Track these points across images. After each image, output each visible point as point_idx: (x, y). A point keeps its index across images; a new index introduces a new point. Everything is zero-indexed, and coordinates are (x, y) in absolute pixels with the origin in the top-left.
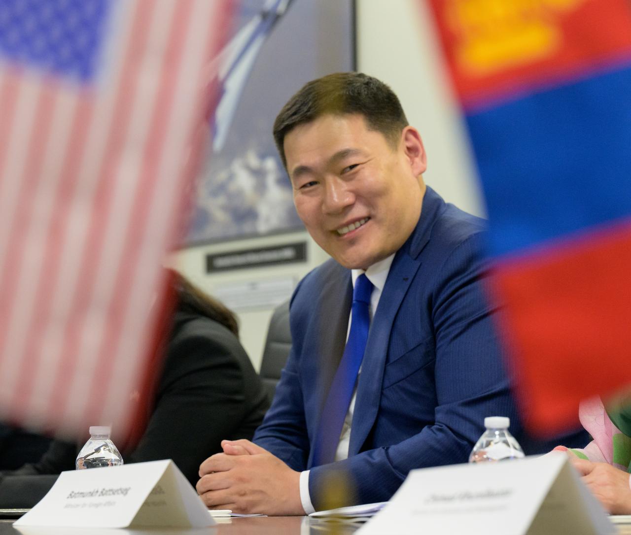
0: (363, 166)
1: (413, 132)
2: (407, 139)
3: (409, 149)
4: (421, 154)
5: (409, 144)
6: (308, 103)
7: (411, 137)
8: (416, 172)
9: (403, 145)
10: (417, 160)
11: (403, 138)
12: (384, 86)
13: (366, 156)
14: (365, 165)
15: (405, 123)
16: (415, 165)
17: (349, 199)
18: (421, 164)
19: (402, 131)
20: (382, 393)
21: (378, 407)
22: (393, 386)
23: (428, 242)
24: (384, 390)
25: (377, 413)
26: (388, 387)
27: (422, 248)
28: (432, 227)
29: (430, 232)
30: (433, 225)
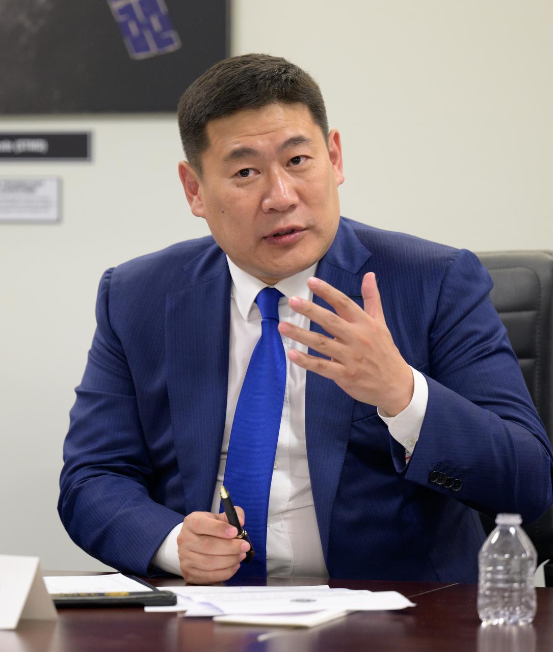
5: (331, 149)
11: (330, 140)
18: (339, 173)
20: (352, 426)
21: (347, 442)
22: (369, 418)
23: (371, 257)
24: (355, 422)
25: (346, 448)
26: (362, 419)
27: (364, 262)
28: (358, 240)
29: (363, 246)
30: (356, 238)
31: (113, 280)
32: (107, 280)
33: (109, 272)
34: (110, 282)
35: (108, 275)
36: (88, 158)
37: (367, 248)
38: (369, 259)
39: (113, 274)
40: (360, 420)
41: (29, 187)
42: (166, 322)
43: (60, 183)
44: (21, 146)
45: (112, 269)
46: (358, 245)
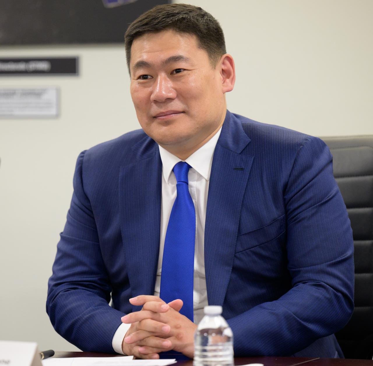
0: (189, 72)
1: (230, 59)
2: (224, 63)
3: (223, 71)
4: (232, 77)
5: (224, 67)
6: (158, 18)
7: (227, 62)
8: (225, 89)
9: (220, 66)
10: (228, 80)
11: (221, 61)
12: (215, 21)
13: (192, 65)
14: (190, 71)
15: (224, 52)
16: (225, 84)
17: (172, 95)
18: (230, 84)
19: (221, 56)
20: (235, 256)
21: (232, 266)
22: (246, 251)
23: (250, 142)
24: (237, 254)
25: (231, 271)
26: (241, 252)
27: (245, 146)
28: (243, 130)
29: (246, 134)
30: (243, 129)
31: (85, 158)
32: (81, 158)
33: (83, 153)
34: (83, 160)
35: (82, 155)
36: (76, 74)
37: (248, 136)
38: (249, 144)
39: (85, 154)
40: (240, 252)
41: (37, 94)
42: (119, 185)
43: (58, 91)
44: (33, 66)
45: (85, 151)
46: (243, 134)
